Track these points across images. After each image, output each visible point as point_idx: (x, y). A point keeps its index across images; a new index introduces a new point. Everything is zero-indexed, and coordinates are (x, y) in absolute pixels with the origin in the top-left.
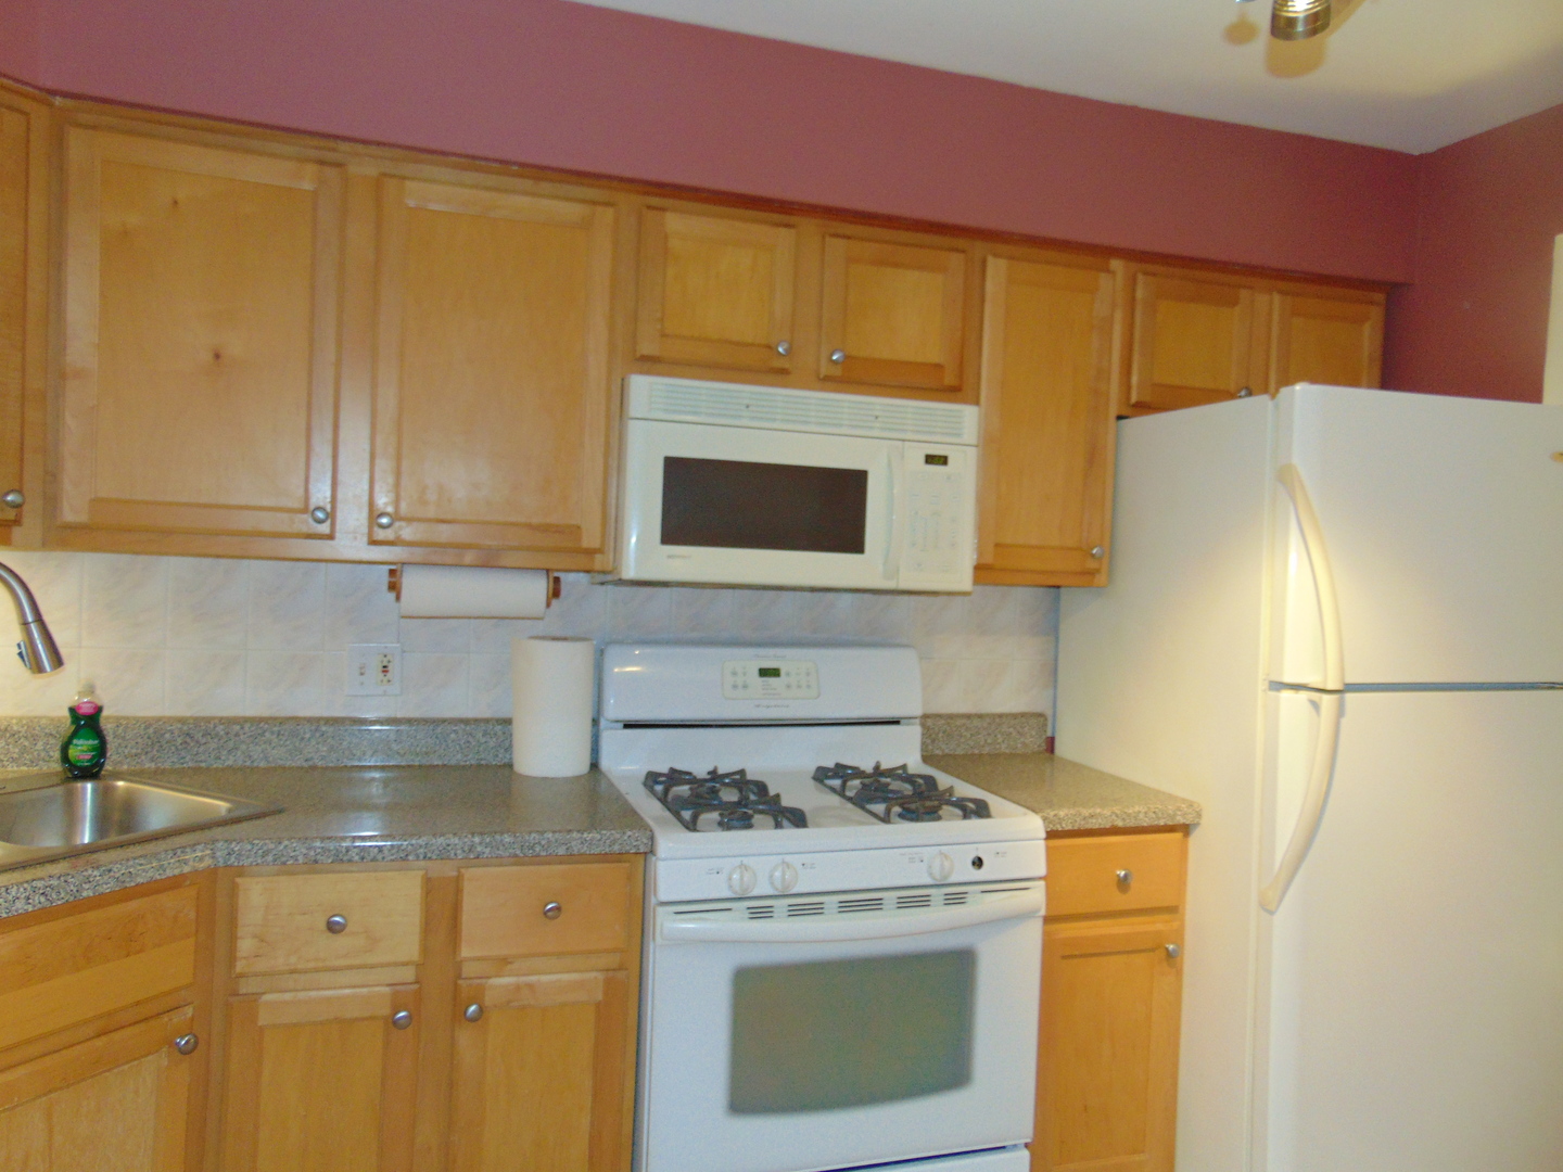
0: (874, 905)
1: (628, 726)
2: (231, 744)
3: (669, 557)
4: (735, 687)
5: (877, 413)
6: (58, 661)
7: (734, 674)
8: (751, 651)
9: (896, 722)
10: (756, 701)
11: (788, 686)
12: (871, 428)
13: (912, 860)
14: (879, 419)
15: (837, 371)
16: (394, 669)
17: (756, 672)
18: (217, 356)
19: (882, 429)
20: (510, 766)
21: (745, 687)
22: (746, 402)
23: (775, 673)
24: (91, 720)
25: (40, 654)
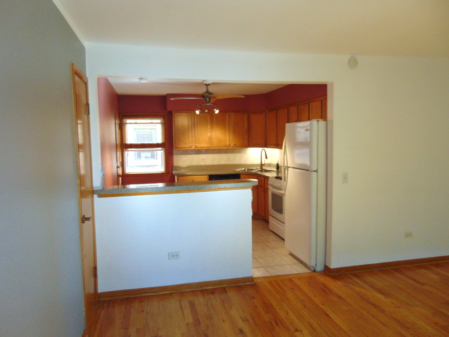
24: (278, 164)
25: (266, 157)
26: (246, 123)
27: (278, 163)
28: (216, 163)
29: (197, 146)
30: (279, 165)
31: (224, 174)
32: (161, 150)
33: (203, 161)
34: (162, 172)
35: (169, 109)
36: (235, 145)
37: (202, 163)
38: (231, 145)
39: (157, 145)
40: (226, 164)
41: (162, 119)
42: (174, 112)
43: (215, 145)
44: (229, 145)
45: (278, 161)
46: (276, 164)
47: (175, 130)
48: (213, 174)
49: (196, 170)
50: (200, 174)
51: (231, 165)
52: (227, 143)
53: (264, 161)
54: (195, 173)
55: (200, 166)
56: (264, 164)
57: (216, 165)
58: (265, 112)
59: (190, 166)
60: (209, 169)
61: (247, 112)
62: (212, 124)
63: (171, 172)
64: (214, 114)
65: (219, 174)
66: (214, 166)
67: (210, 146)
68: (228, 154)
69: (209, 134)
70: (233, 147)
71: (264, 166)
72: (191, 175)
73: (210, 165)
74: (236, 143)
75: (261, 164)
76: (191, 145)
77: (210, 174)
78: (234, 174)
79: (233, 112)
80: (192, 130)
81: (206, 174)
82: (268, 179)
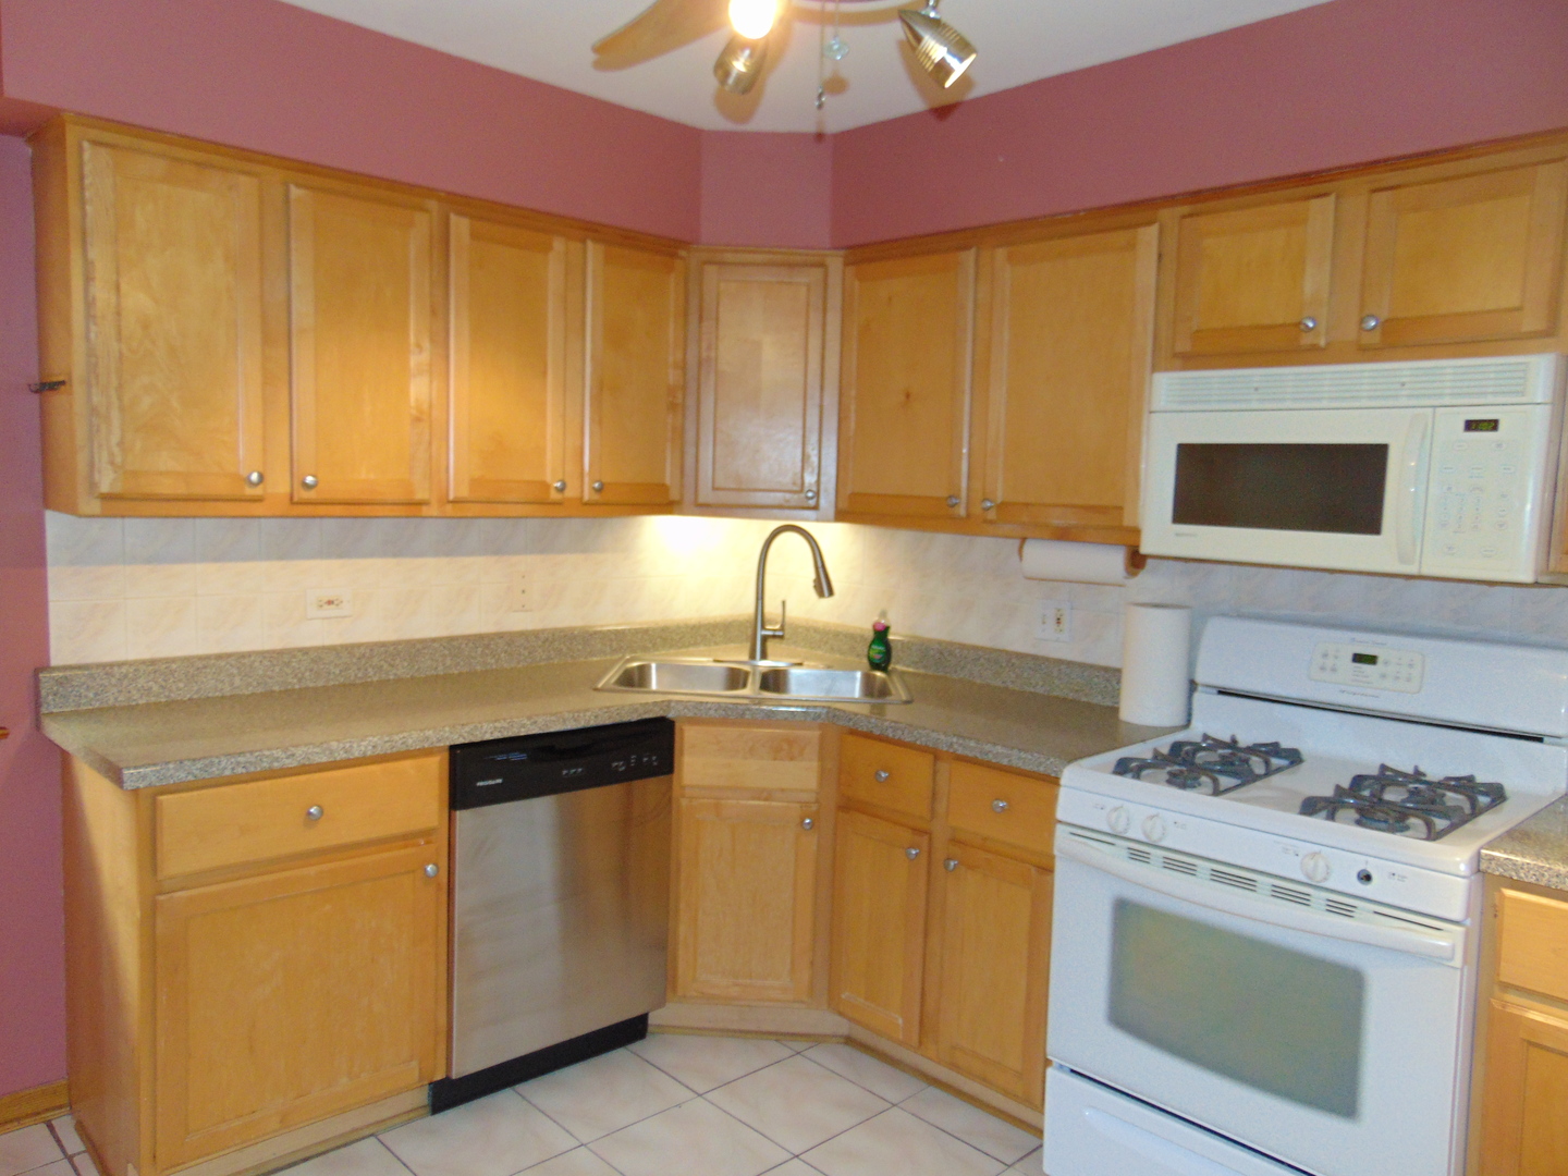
0: (1248, 884)
1: (1223, 692)
2: (962, 663)
3: (1177, 535)
4: (1323, 669)
5: (1404, 380)
6: (831, 593)
7: (1325, 656)
8: (1347, 635)
9: (1538, 739)
10: (1348, 685)
11: (1383, 676)
12: (1397, 396)
13: (1286, 850)
14: (1406, 386)
15: (1375, 339)
16: (1065, 620)
17: (1350, 657)
18: (908, 396)
19: (1409, 396)
20: (1115, 710)
21: (1334, 670)
22: (1255, 385)
23: (1371, 660)
24: (881, 634)
25: (823, 586)
26: (674, 331)
29: (306, 487)
30: (893, 635)
31: (570, 725)
33: (331, 611)
36: (599, 490)
37: (317, 632)
38: (570, 492)
40: (500, 635)
42: (72, 134)
43: (459, 489)
44: (561, 490)
45: (883, 614)
46: (870, 635)
47: (90, 316)
48: (488, 737)
49: (273, 692)
50: (379, 751)
51: (536, 634)
52: (548, 478)
53: (784, 603)
54: (334, 745)
55: (305, 651)
56: (777, 627)
57: (434, 640)
58: (822, 265)
59: (219, 657)
60: (375, 679)
61: (683, 253)
62: (438, 312)
63: (20, 732)
64: (460, 226)
65: (535, 730)
66: (414, 649)
67: (420, 495)
68: (515, 559)
69: (419, 389)
70: (586, 504)
71: (777, 640)
72: (295, 764)
73: (383, 645)
74: (606, 479)
75: (763, 627)
76: (254, 477)
77: (461, 741)
78: (635, 718)
79: (595, 240)
80: (267, 340)
81: (427, 738)
82: (1054, 781)
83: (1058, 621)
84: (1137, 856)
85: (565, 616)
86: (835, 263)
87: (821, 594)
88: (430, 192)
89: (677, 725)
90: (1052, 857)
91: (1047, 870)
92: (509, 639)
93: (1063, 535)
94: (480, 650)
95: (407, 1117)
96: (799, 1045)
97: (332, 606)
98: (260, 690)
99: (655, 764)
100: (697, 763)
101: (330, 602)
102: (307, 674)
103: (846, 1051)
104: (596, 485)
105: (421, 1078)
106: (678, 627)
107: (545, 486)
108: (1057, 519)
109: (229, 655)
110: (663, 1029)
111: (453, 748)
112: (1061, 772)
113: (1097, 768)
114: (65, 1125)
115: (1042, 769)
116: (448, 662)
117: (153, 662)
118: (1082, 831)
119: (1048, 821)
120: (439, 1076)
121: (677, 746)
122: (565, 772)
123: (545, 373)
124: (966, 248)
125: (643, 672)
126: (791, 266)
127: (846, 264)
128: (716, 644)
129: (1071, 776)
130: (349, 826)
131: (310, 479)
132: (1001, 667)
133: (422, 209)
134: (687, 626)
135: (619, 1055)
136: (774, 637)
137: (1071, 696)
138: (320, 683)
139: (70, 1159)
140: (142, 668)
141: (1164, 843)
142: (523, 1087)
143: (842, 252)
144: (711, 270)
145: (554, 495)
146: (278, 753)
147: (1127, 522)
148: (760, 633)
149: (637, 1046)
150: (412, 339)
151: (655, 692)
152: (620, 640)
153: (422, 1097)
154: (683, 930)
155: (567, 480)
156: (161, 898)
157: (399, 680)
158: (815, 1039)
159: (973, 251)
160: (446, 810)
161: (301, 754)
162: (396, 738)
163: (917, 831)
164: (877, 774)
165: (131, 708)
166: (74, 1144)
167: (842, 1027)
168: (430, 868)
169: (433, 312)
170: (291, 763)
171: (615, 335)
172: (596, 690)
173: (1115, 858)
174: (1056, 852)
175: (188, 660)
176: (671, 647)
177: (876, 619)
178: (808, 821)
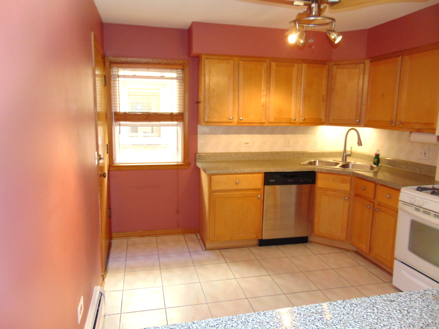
2: (399, 164)
6: (362, 145)
16: (427, 154)
18: (383, 95)
24: (377, 156)
25: (360, 143)
26: (324, 82)
27: (378, 153)
28: (266, 149)
29: (241, 120)
30: (380, 156)
31: (291, 171)
32: (177, 125)
33: (246, 145)
34: (178, 162)
35: (196, 50)
36: (304, 120)
37: (244, 149)
38: (297, 120)
39: (170, 117)
40: (282, 152)
41: (180, 71)
42: (203, 57)
43: (272, 120)
44: (295, 120)
45: (378, 151)
46: (374, 156)
47: (205, 90)
48: (272, 171)
49: (235, 161)
50: (250, 172)
51: (291, 152)
52: (292, 117)
53: (351, 147)
54: (242, 170)
55: (241, 153)
56: (349, 153)
57: (268, 152)
58: (364, 63)
59: (226, 153)
60: (255, 160)
61: (328, 63)
62: (268, 82)
63: (193, 164)
64: (273, 64)
65: (282, 171)
66: (264, 154)
67: (263, 121)
68: (287, 135)
69: (263, 100)
70: (301, 123)
71: (349, 156)
72: (234, 173)
73: (257, 153)
74: (306, 117)
75: (346, 153)
76: (231, 118)
77: (266, 171)
78: (306, 170)
79: (305, 63)
80: (234, 91)
81: (260, 170)
82: (399, 190)
83: (425, 154)
84: (417, 210)
85: (298, 149)
86: (368, 62)
87: (359, 145)
88: (267, 58)
89: (317, 173)
90: (397, 209)
91: (397, 212)
92: (284, 153)
93: (419, 131)
94: (278, 155)
95: (254, 246)
96: (343, 251)
97: (247, 144)
98: (232, 160)
99: (311, 181)
100: (320, 182)
101: (247, 143)
102: (242, 158)
103: (355, 254)
104: (303, 119)
105: (256, 238)
106: (327, 153)
107: (291, 119)
108: (417, 126)
109: (227, 153)
110: (311, 242)
111: (265, 173)
112: (401, 189)
113: (413, 189)
114: (198, 235)
115: (398, 188)
116: (271, 157)
117: (214, 153)
118: (405, 203)
119: (397, 200)
120: (260, 238)
121: (316, 178)
122: (289, 181)
123: (291, 94)
124: (399, 56)
125: (315, 162)
126: (356, 64)
127: (371, 62)
128: (337, 157)
129: (403, 190)
130: (244, 185)
131: (241, 118)
132: (408, 166)
133: (265, 61)
134: (329, 153)
135: (301, 245)
136: (348, 155)
137: (426, 174)
138: (244, 160)
139: (199, 240)
140: (212, 154)
141: (423, 207)
142: (278, 246)
143: (369, 59)
144: (335, 67)
145: (293, 121)
146: (231, 170)
147: (434, 128)
148: (345, 154)
149: (305, 244)
150: (262, 89)
151: (317, 166)
152: (312, 155)
153: (256, 242)
154: (316, 220)
155: (296, 118)
156: (212, 194)
157: (260, 160)
158: (348, 250)
159: (401, 57)
160: (263, 186)
161: (236, 171)
162: (253, 170)
163: (371, 202)
164: (362, 188)
165: (210, 162)
166: (199, 238)
167: (355, 249)
168: (259, 196)
169: (267, 83)
170: (234, 172)
171: (309, 84)
172: (301, 165)
173: (411, 210)
174: (399, 208)
175: (220, 153)
176: (325, 157)
177: (376, 152)
178: (347, 198)
